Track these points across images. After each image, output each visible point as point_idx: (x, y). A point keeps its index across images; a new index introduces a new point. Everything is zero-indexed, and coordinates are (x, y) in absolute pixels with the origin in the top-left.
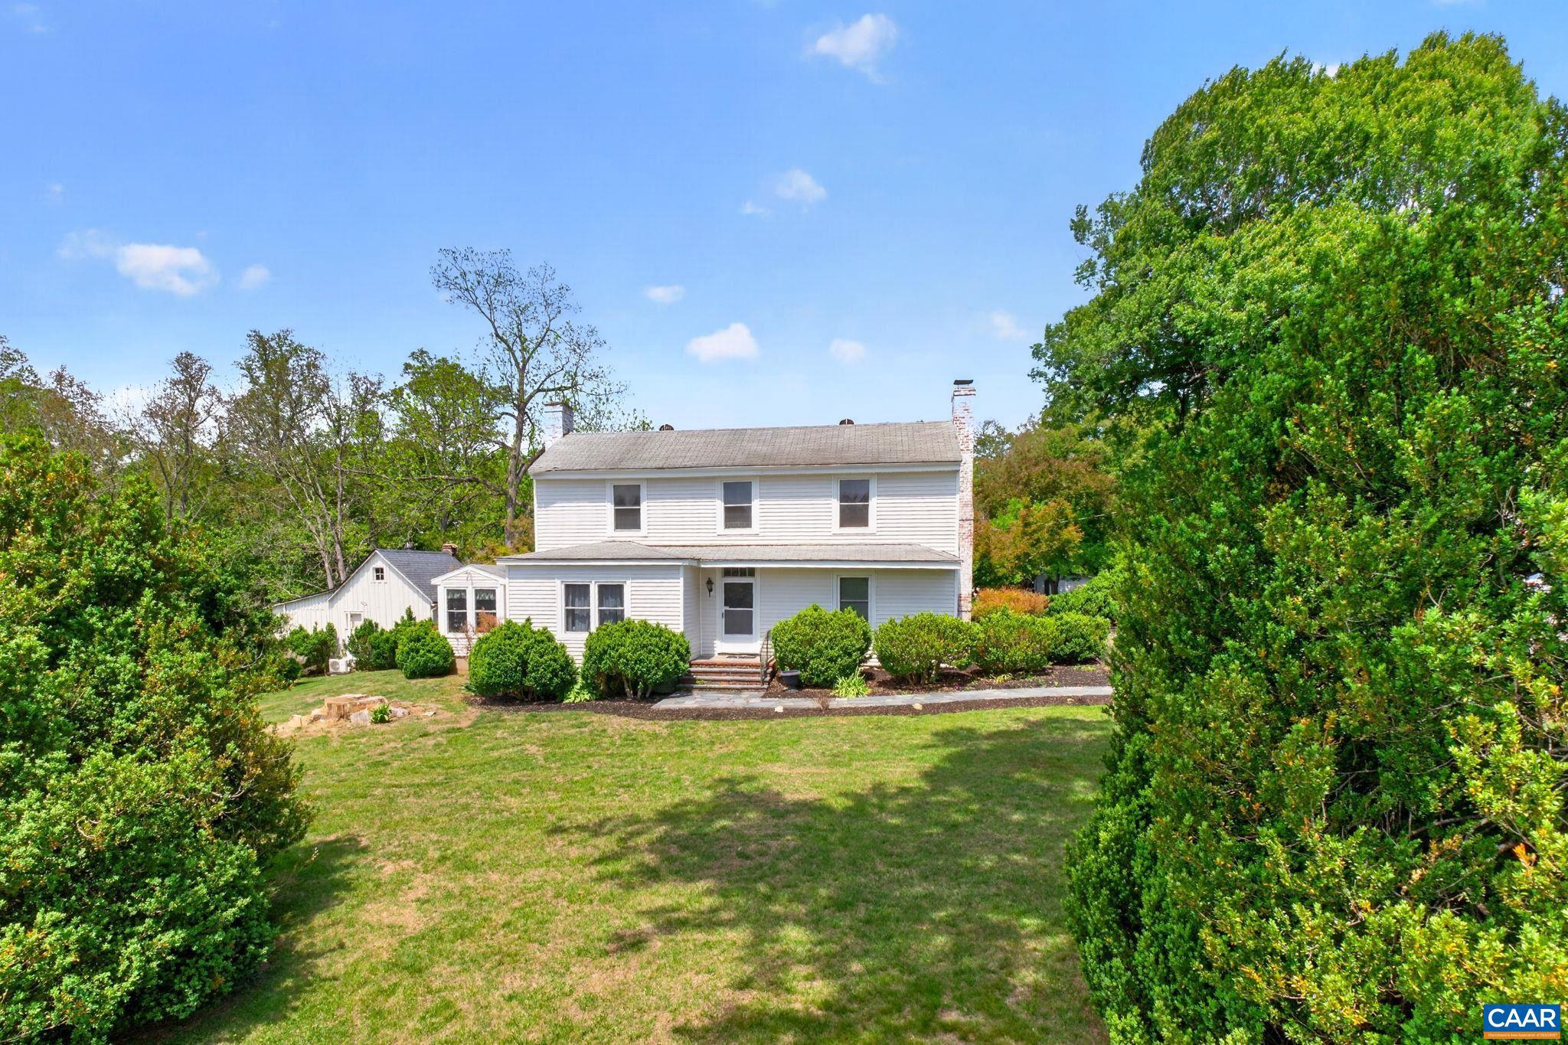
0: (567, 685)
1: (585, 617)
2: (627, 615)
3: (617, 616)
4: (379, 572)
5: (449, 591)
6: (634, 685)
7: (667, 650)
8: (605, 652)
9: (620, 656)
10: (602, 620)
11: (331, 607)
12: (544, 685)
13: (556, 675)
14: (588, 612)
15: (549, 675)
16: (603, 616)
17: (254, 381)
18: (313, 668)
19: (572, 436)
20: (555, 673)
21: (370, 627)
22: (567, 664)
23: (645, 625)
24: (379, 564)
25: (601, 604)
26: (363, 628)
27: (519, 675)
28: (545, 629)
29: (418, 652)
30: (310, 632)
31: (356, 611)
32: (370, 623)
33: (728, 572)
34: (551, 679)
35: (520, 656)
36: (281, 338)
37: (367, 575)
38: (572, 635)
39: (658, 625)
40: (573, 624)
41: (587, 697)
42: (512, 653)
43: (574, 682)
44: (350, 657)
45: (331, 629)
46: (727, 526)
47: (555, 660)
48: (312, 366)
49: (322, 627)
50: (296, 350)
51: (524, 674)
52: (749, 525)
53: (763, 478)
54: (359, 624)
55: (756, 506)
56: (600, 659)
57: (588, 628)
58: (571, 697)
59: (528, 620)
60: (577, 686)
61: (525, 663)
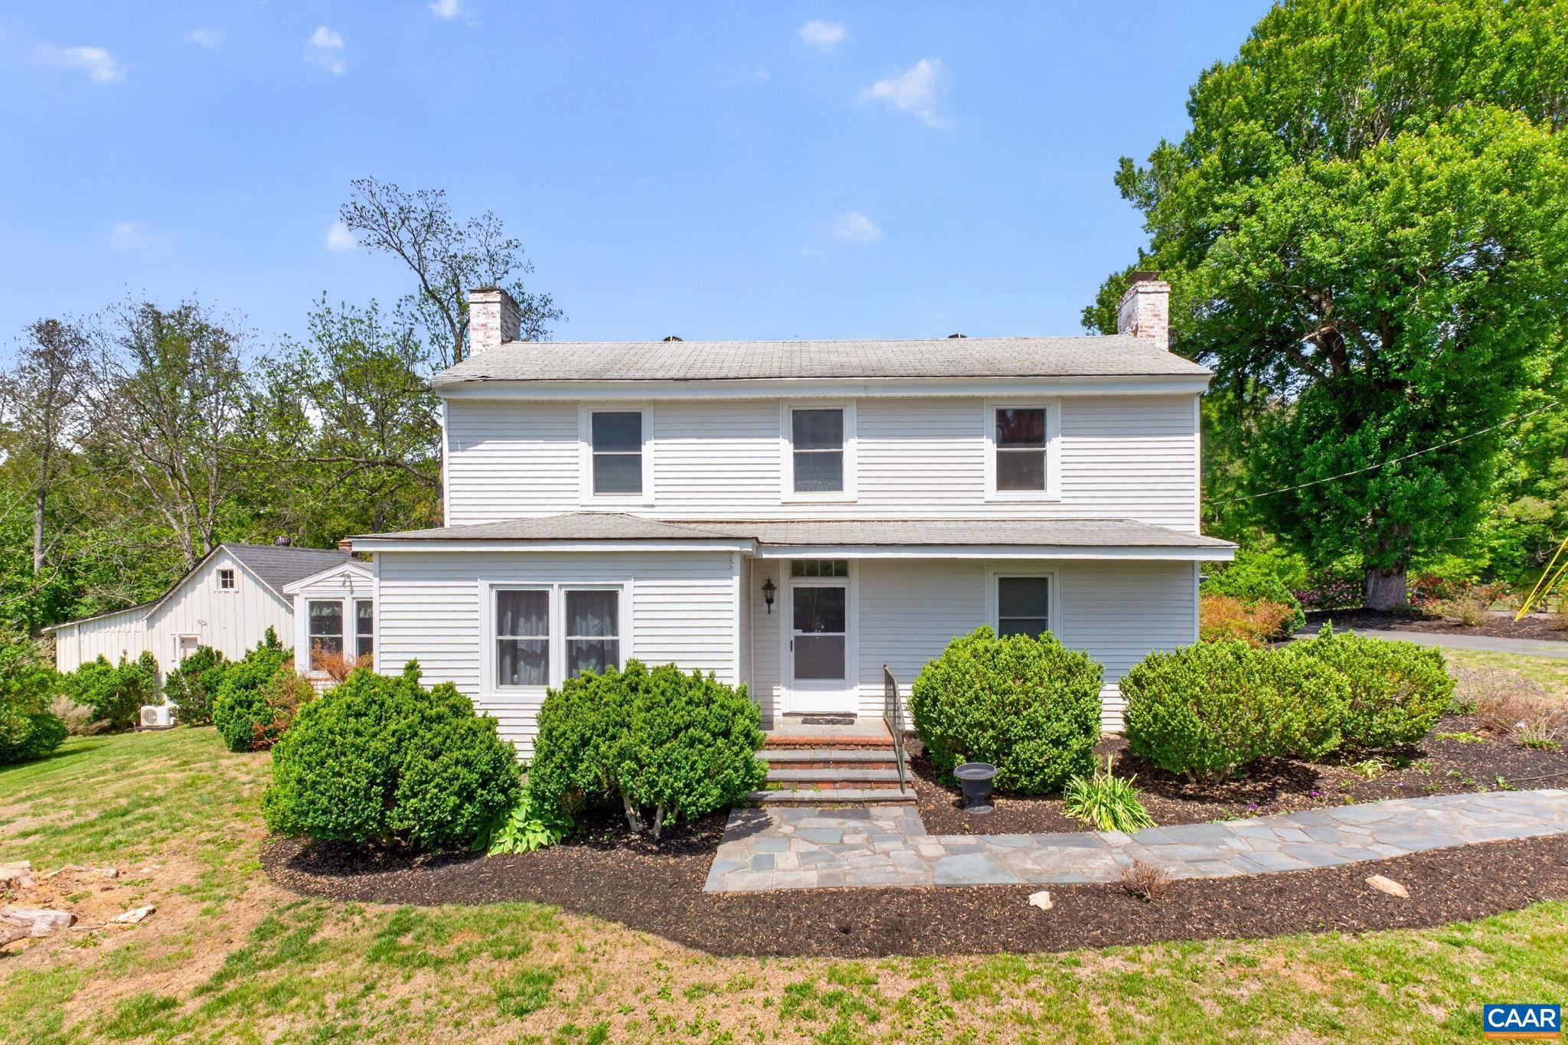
0: (493, 817)
1: (540, 656)
2: (625, 655)
3: (606, 654)
4: (227, 577)
5: (313, 605)
6: (648, 813)
7: (726, 734)
8: (585, 742)
9: (622, 755)
10: (573, 663)
11: (150, 626)
12: (441, 824)
13: (470, 798)
14: (545, 645)
15: (453, 800)
16: (576, 655)
17: (147, 361)
18: (106, 723)
19: (515, 345)
20: (466, 794)
21: (209, 657)
22: (501, 759)
23: (671, 675)
24: (226, 565)
25: (570, 631)
26: (197, 659)
27: (377, 804)
28: (450, 688)
29: (250, 704)
30: (116, 665)
31: (187, 632)
32: (209, 651)
33: (799, 568)
34: (456, 810)
35: (379, 759)
36: (183, 316)
37: (211, 580)
38: (511, 693)
39: (697, 677)
40: (514, 672)
41: (542, 838)
42: (360, 750)
43: (512, 804)
44: (170, 704)
45: (148, 662)
46: (798, 488)
47: (468, 764)
48: (221, 348)
49: (134, 657)
50: (201, 329)
51: (389, 801)
52: (839, 487)
53: (864, 404)
54: (192, 652)
55: (852, 449)
56: (574, 760)
57: (545, 680)
58: (504, 843)
59: (412, 667)
60: (519, 815)
61: (392, 778)
